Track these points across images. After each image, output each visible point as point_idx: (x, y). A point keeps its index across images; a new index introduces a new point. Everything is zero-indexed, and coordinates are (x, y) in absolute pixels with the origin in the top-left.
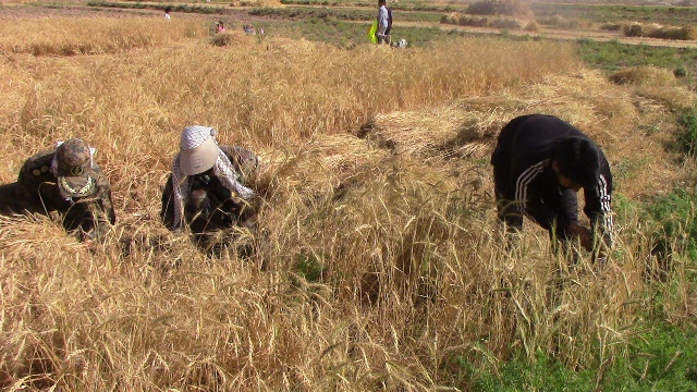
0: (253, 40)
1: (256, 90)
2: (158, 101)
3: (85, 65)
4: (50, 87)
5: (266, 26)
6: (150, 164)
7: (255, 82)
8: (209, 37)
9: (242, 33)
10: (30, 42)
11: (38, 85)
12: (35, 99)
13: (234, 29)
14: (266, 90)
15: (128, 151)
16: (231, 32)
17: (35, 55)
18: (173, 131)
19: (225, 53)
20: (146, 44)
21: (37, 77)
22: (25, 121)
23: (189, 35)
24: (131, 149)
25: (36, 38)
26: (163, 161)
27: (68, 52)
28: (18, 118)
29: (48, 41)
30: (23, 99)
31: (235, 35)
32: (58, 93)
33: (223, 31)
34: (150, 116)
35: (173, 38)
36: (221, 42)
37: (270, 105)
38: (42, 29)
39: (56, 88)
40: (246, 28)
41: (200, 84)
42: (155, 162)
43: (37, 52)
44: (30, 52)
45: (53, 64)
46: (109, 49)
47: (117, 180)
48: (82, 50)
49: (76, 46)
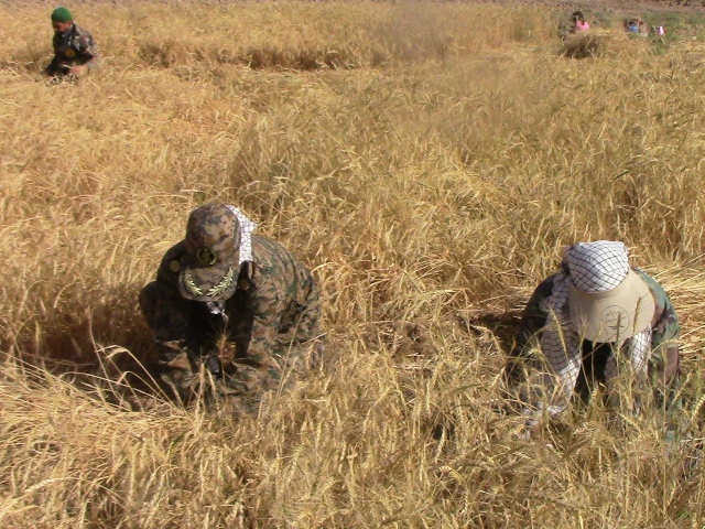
0: (643, 48)
1: (651, 147)
2: (463, 160)
3: (338, 87)
4: (281, 126)
5: (669, 20)
6: (444, 276)
7: (651, 130)
8: (556, 41)
9: (619, 34)
10: (246, 44)
11: (263, 121)
12: (256, 145)
13: (606, 24)
14: (671, 147)
15: (409, 249)
16: (600, 32)
17: (253, 67)
18: (489, 218)
19: (590, 72)
20: (442, 52)
21: (260, 106)
22: (237, 182)
23: (519, 36)
24: (414, 247)
25: (256, 39)
26: (467, 273)
27: (306, 63)
28: (225, 177)
29: (276, 43)
30: (237, 144)
31: (608, 38)
32: (293, 136)
33: (585, 29)
34: (449, 185)
35: (491, 42)
36: (580, 50)
37: (680, 179)
38: (269, 23)
39: (290, 129)
40: (628, 24)
41: (542, 131)
42: (454, 271)
43: (257, 62)
44: (246, 62)
45: (282, 85)
46: (377, 61)
47: (383, 300)
48: (329, 60)
49: (320, 53)
